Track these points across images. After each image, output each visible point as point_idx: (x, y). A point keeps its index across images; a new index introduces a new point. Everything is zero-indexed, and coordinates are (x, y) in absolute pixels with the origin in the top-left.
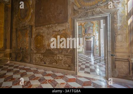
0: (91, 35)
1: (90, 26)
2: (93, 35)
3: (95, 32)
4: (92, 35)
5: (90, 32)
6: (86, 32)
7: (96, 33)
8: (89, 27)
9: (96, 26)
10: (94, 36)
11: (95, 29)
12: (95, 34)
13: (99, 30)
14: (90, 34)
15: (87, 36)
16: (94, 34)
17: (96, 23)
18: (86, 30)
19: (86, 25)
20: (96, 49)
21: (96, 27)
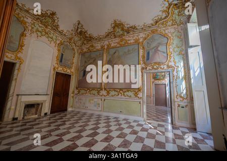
0: (162, 66)
1: (159, 44)
2: (168, 67)
3: (172, 59)
4: (165, 67)
5: (159, 58)
6: (148, 59)
7: (177, 61)
8: (157, 47)
9: (175, 42)
10: (170, 69)
11: (171, 50)
12: (172, 64)
13: (183, 52)
14: (159, 64)
15: (153, 68)
16: (170, 64)
17: (174, 35)
18: (148, 53)
19: (148, 43)
20: (179, 106)
21: (174, 46)
